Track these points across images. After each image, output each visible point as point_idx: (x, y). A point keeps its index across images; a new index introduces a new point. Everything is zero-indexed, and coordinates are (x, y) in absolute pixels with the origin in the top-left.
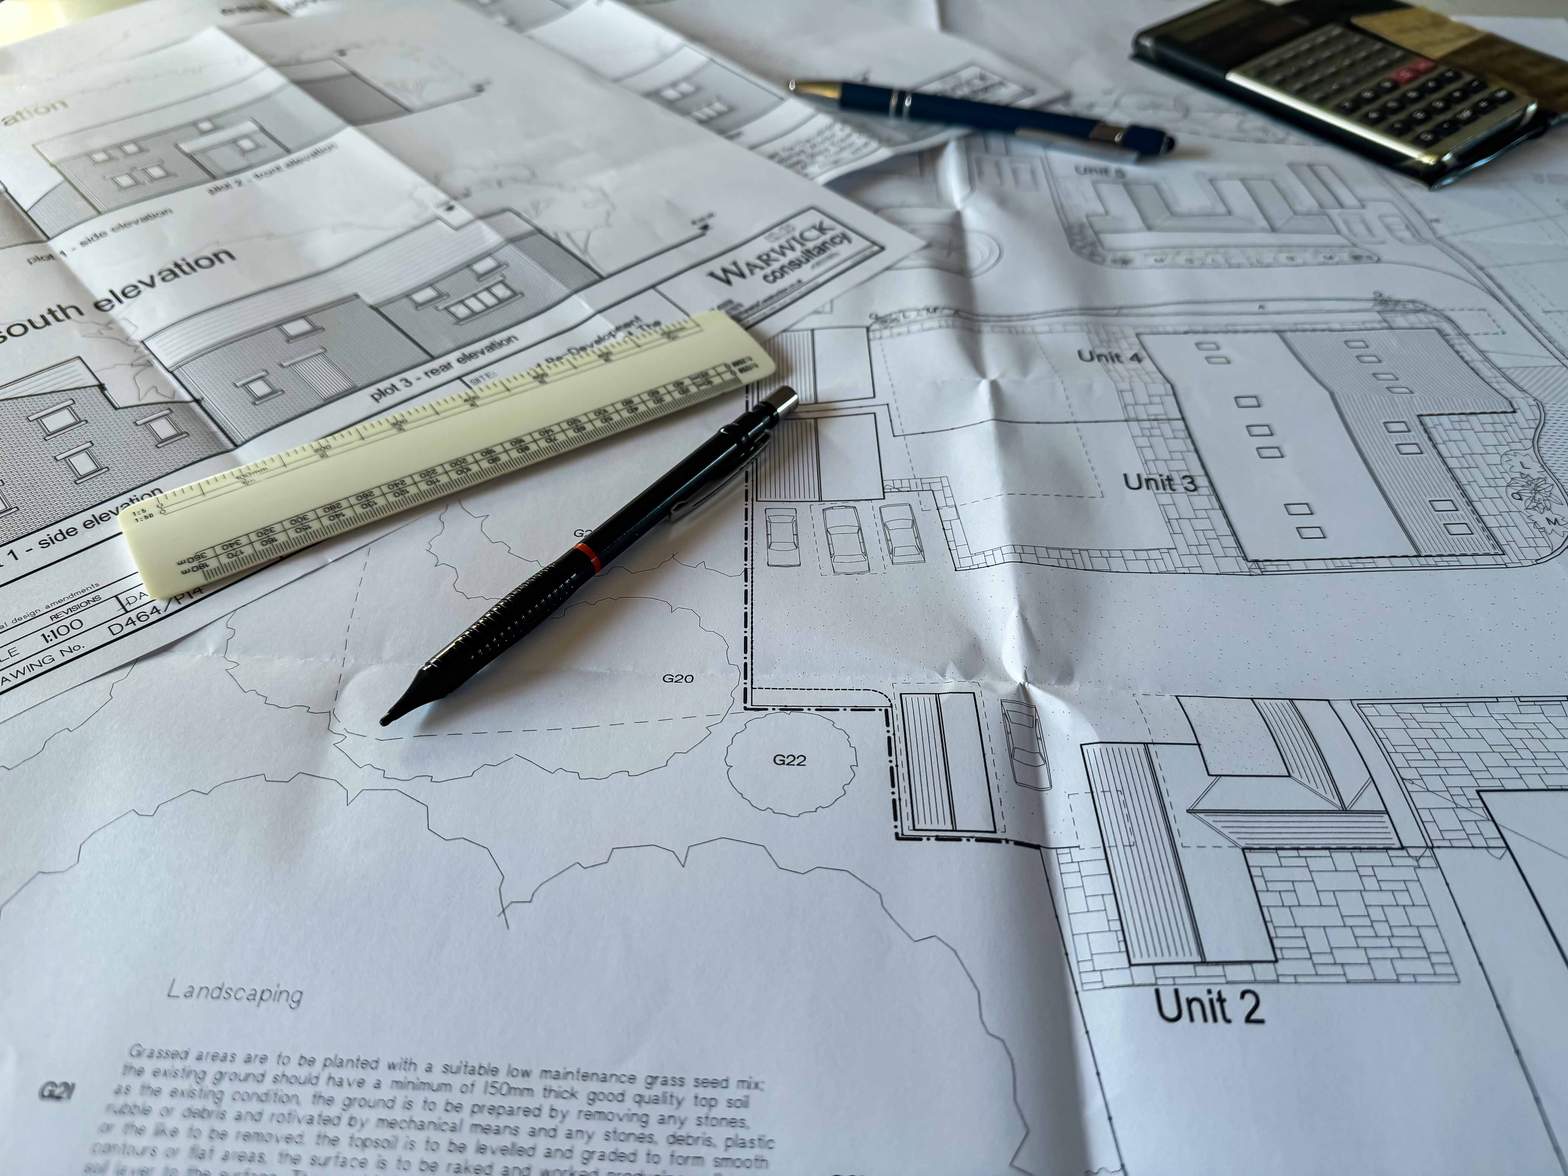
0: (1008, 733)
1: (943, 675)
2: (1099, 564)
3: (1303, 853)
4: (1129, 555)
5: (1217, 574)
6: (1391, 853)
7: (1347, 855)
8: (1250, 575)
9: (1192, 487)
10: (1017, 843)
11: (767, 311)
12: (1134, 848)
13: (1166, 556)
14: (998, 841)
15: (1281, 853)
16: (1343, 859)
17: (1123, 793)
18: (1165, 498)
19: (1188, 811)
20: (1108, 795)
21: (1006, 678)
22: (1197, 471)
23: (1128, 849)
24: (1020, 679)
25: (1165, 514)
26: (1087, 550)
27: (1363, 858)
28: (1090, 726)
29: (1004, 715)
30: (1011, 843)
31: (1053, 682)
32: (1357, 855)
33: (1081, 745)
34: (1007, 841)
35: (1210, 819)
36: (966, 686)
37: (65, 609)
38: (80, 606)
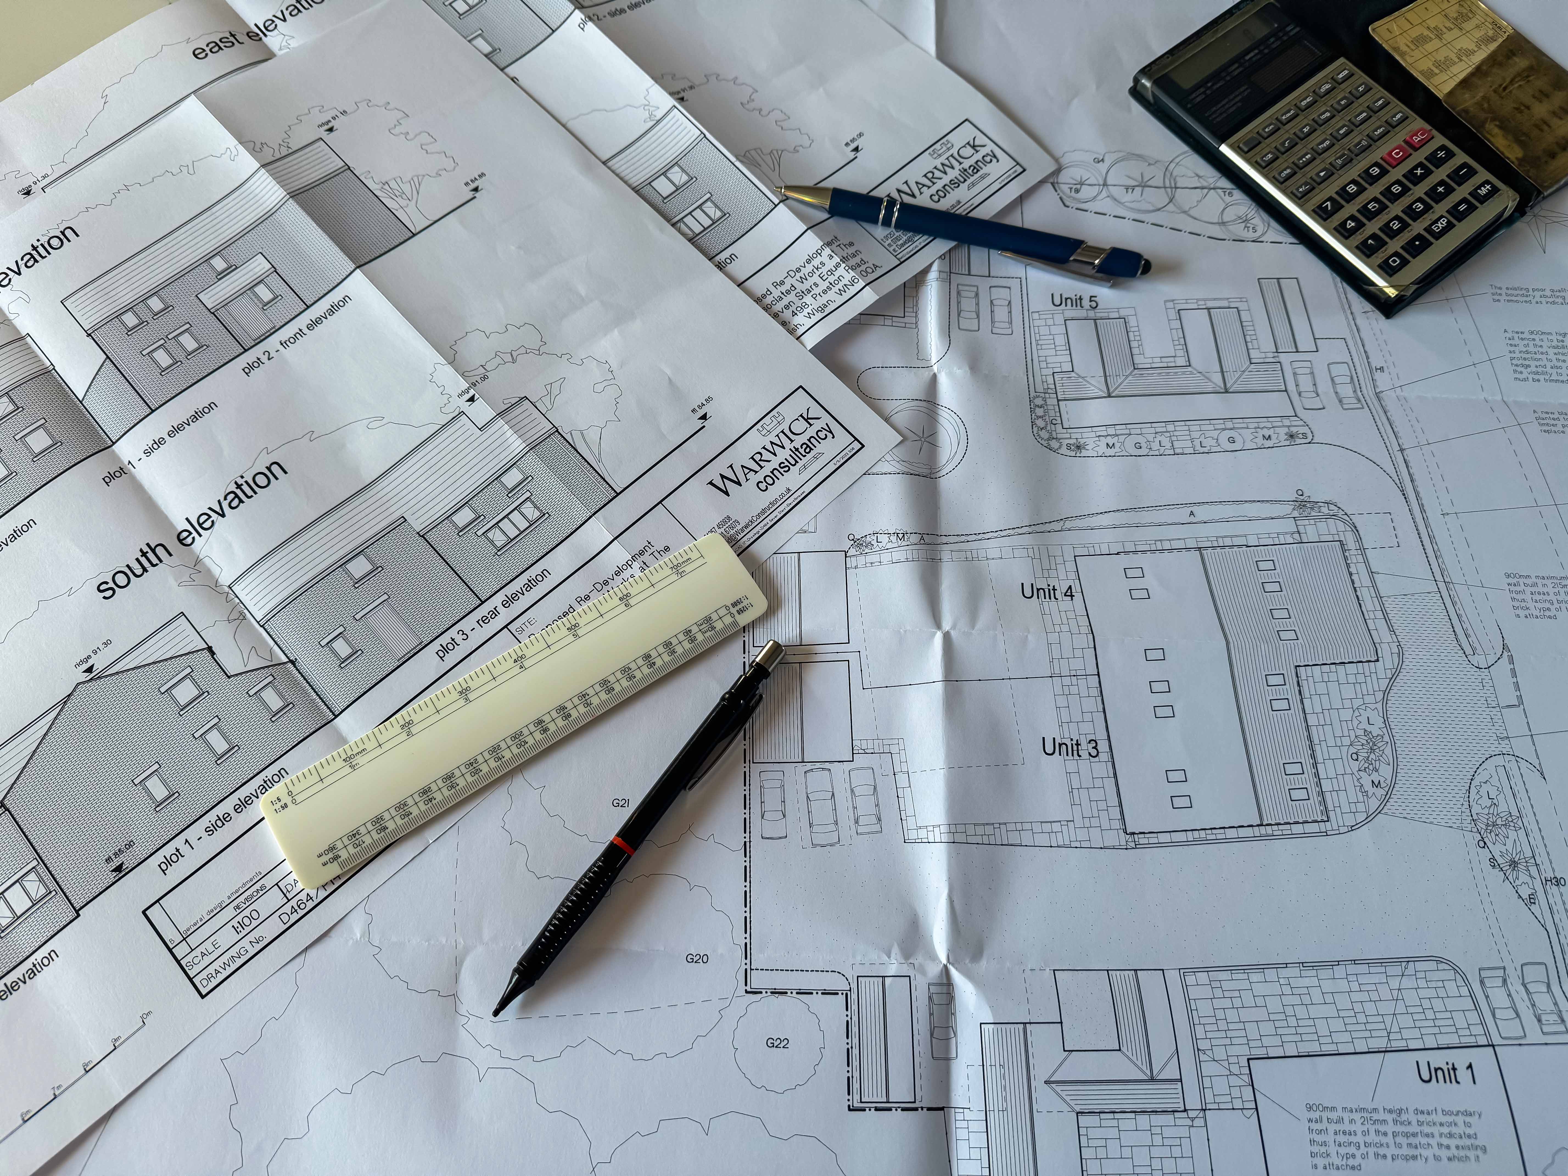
0: (931, 1014)
1: (889, 957)
2: (1014, 838)
3: (1117, 1116)
4: (1037, 828)
5: (1101, 848)
6: (1177, 1115)
7: (1146, 1117)
8: (1126, 849)
9: (1094, 753)
10: (929, 1109)
11: (760, 529)
12: (1005, 1113)
13: (1065, 828)
14: (916, 1109)
15: (1103, 1116)
16: (1143, 1120)
17: (1004, 1068)
18: (1072, 765)
19: (1046, 1082)
20: (993, 1068)
21: (934, 957)
22: (1101, 735)
23: (1001, 1113)
24: (944, 961)
25: (1070, 782)
26: (1005, 824)
27: (1157, 1119)
28: (988, 1008)
29: (930, 998)
30: (925, 1110)
31: (967, 961)
32: (1153, 1117)
33: (981, 1024)
34: (922, 1108)
35: (1058, 1088)
36: (905, 970)
37: (242, 898)
38: (252, 896)
